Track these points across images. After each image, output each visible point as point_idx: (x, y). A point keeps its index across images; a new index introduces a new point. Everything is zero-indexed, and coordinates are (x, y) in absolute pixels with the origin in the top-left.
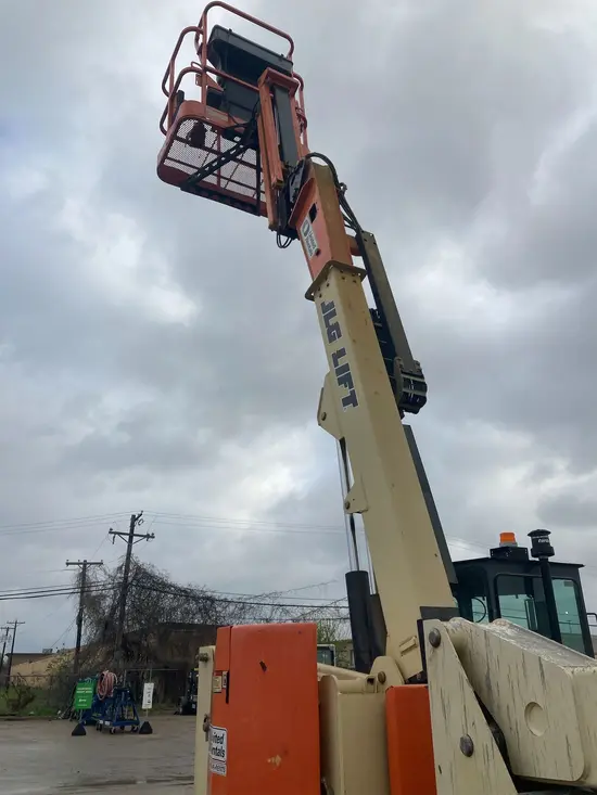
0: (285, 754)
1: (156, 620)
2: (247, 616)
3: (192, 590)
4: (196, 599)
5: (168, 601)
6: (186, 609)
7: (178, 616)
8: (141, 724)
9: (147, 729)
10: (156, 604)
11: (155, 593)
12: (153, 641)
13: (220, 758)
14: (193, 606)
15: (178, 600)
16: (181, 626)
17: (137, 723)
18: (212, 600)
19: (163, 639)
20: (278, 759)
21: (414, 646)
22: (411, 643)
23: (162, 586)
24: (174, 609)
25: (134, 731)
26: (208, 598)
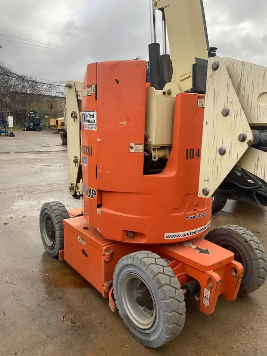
0: (128, 120)
1: (8, 90)
2: (53, 91)
3: (25, 77)
4: (27, 81)
5: (13, 81)
6: (23, 85)
7: (19, 89)
8: (9, 133)
9: (12, 135)
10: (7, 82)
11: (6, 76)
12: (8, 99)
13: (93, 124)
14: (26, 84)
15: (18, 81)
16: (21, 93)
17: (7, 132)
18: (36, 82)
19: (13, 98)
20: (125, 123)
21: (189, 77)
22: (188, 75)
23: (10, 74)
24: (17, 85)
25: (6, 135)
26: (33, 81)
